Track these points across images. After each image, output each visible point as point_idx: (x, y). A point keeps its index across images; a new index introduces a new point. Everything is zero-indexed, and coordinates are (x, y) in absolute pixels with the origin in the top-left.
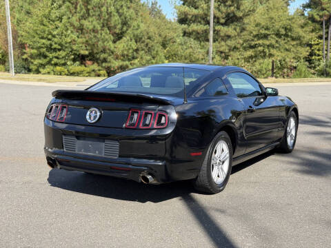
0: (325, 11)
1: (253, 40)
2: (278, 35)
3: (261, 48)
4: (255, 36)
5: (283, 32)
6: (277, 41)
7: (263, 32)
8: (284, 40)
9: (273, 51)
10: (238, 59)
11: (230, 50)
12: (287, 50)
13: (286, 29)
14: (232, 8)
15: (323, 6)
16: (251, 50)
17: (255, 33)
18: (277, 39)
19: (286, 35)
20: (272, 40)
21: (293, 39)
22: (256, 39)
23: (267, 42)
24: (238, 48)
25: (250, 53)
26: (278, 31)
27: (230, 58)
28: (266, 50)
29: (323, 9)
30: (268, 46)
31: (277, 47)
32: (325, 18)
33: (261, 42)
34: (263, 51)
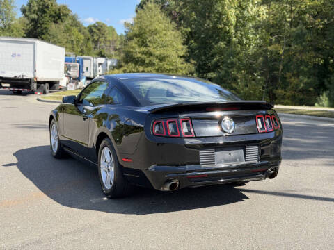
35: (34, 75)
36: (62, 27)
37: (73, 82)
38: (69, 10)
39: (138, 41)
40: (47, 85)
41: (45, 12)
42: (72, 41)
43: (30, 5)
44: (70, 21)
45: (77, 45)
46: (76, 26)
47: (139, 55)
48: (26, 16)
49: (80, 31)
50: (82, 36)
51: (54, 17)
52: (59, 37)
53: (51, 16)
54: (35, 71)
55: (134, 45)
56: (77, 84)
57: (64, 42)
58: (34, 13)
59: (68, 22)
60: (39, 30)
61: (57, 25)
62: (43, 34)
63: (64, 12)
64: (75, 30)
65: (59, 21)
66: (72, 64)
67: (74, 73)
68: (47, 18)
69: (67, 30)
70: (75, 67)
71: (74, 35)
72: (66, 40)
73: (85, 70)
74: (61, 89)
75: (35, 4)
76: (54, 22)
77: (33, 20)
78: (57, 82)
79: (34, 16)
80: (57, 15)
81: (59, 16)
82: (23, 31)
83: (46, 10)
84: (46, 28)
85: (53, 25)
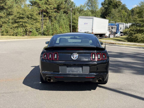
0: (41, 8)
1: (17, 19)
2: (28, 18)
3: (21, 23)
4: (18, 18)
5: (30, 16)
6: (28, 21)
7: (21, 16)
8: (31, 20)
9: (26, 24)
10: (7, 27)
11: (2, 23)
12: (32, 24)
13: (31, 15)
14: (3, 4)
15: (40, 6)
16: (16, 24)
17: (18, 16)
18: (28, 19)
19: (31, 18)
20: (26, 20)
21: (34, 20)
22: (18, 19)
23: (24, 21)
24: (6, 23)
25: (16, 25)
26: (28, 16)
27: (3, 27)
28: (24, 24)
29: (40, 7)
30: (24, 22)
31: (28, 23)
32: (41, 11)
33: (21, 20)
34: (22, 24)
35: (92, 31)
36: (117, 10)
37: (113, 34)
38: (121, 2)
39: (139, 15)
40: (98, 36)
41: (111, 4)
42: (121, 16)
43: (105, 1)
44: (121, 7)
45: (124, 17)
46: (124, 9)
47: (138, 22)
48: (103, 6)
49: (126, 11)
50: (126, 14)
51: (114, 6)
52: (115, 15)
53: (113, 5)
54: (93, 30)
55: (136, 17)
56: (115, 35)
57: (117, 17)
58: (106, 5)
59: (120, 8)
60: (107, 12)
61: (115, 9)
62: (109, 13)
63: (119, 4)
64: (123, 11)
65: (116, 8)
66: (113, 26)
67: (114, 30)
68: (111, 7)
69: (119, 11)
70: (115, 27)
71: (122, 13)
72: (118, 16)
73: (120, 29)
74: (106, 37)
75: (107, 1)
76: (114, 8)
77: (106, 8)
78: (104, 34)
79: (106, 6)
80: (115, 5)
81: (116, 6)
82: (101, 13)
83: (111, 3)
84: (110, 11)
85: (113, 10)
